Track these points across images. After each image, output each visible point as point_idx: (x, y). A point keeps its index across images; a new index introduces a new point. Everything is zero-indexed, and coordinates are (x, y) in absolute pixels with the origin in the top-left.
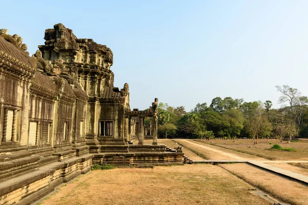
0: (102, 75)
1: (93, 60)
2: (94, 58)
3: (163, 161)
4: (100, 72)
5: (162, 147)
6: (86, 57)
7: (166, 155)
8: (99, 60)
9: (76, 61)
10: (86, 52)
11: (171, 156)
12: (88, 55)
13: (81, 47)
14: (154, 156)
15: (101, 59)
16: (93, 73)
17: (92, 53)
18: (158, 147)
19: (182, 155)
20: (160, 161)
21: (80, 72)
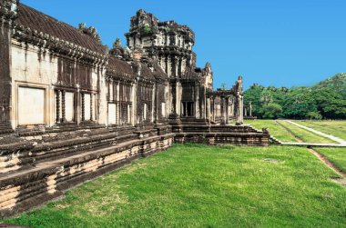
0: (182, 55)
1: (173, 41)
2: (174, 39)
3: (246, 143)
4: (180, 53)
5: (245, 127)
6: (166, 39)
7: (249, 136)
8: (179, 41)
9: (156, 44)
10: (166, 35)
11: (255, 137)
12: (168, 37)
13: (160, 30)
14: (237, 137)
15: (181, 40)
16: (173, 55)
17: (172, 34)
18: (241, 128)
19: (268, 137)
20: (242, 142)
21: (160, 55)
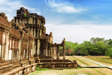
0: (40, 28)
1: (36, 22)
2: (37, 21)
3: (68, 67)
4: (40, 27)
5: (67, 60)
6: (34, 21)
7: (69, 64)
8: (39, 22)
9: (29, 23)
10: (34, 19)
11: (71, 64)
12: (35, 20)
13: (31, 17)
14: (64, 64)
16: (37, 28)
17: (36, 19)
18: (66, 60)
19: (76, 64)
20: (66, 67)
21: (31, 27)
